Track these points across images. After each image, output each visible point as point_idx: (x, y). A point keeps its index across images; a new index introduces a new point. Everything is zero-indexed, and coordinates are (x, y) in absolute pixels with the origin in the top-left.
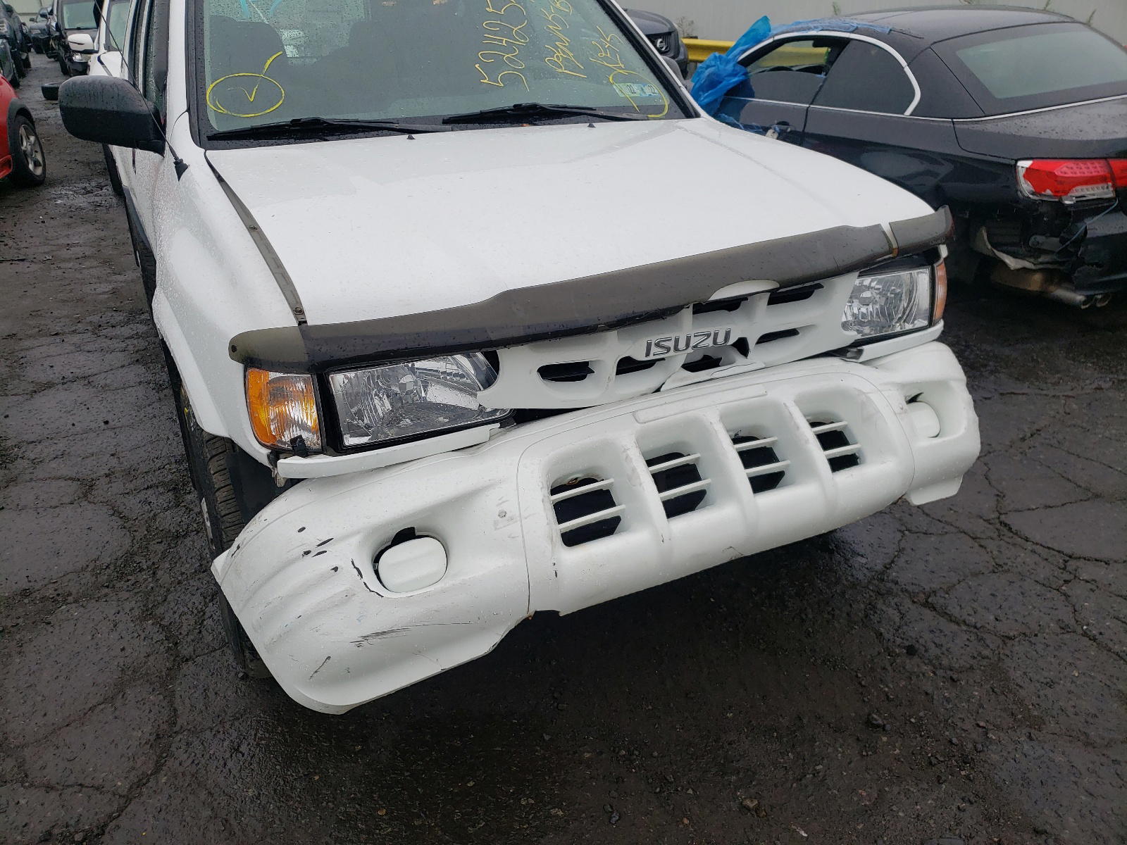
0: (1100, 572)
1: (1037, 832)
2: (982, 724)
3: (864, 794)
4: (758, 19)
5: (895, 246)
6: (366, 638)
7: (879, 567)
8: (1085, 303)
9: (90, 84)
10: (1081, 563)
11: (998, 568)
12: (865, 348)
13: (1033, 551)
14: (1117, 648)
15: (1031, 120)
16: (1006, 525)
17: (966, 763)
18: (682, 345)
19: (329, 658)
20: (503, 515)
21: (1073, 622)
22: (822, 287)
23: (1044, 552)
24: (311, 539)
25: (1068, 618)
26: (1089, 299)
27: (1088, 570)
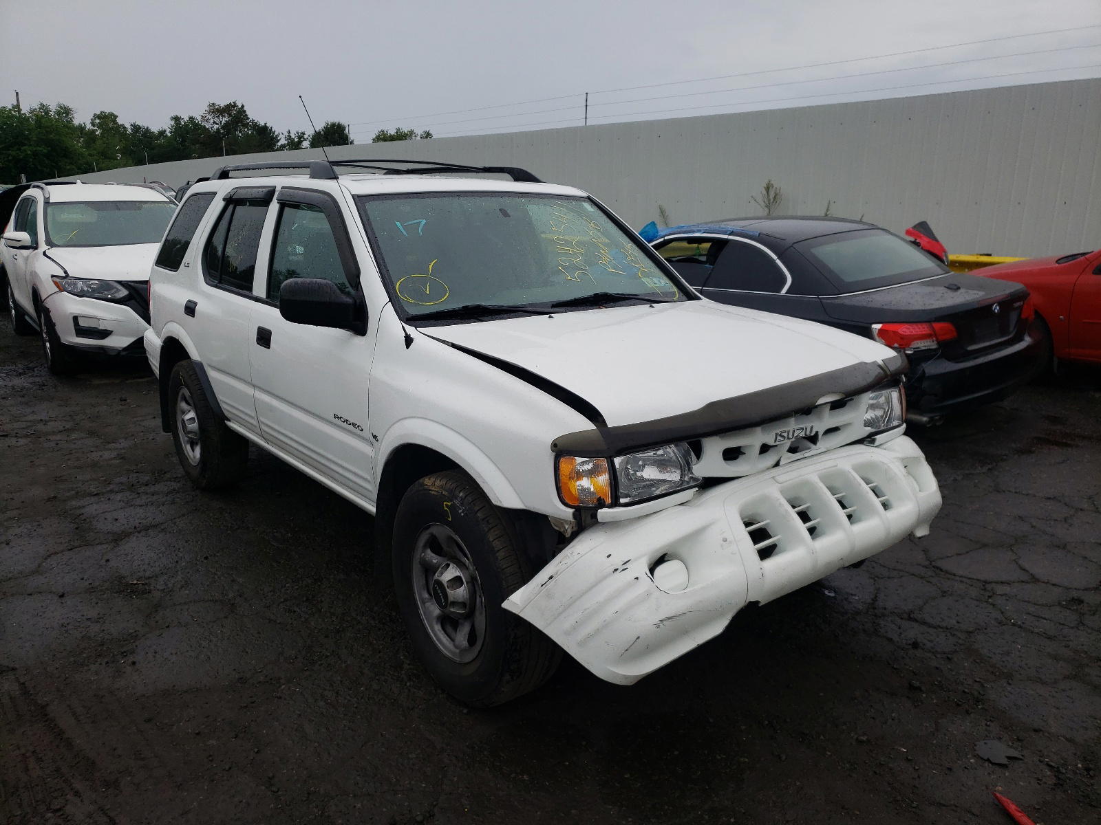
0: (1007, 589)
1: (1036, 731)
2: (978, 680)
3: (928, 725)
4: (647, 223)
5: (889, 373)
6: (662, 621)
7: (870, 601)
8: (929, 423)
9: (309, 284)
10: (994, 585)
11: (944, 594)
12: (877, 437)
13: (961, 582)
14: (1036, 630)
15: (874, 296)
16: (937, 568)
17: (978, 702)
18: (790, 436)
19: (638, 638)
20: (725, 540)
21: (1004, 619)
22: (853, 399)
23: (968, 581)
24: (617, 561)
25: (1000, 617)
26: (932, 419)
27: (1000, 589)
